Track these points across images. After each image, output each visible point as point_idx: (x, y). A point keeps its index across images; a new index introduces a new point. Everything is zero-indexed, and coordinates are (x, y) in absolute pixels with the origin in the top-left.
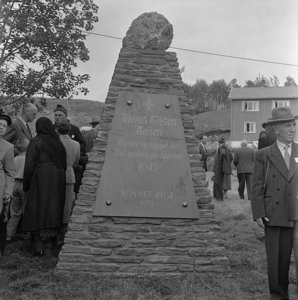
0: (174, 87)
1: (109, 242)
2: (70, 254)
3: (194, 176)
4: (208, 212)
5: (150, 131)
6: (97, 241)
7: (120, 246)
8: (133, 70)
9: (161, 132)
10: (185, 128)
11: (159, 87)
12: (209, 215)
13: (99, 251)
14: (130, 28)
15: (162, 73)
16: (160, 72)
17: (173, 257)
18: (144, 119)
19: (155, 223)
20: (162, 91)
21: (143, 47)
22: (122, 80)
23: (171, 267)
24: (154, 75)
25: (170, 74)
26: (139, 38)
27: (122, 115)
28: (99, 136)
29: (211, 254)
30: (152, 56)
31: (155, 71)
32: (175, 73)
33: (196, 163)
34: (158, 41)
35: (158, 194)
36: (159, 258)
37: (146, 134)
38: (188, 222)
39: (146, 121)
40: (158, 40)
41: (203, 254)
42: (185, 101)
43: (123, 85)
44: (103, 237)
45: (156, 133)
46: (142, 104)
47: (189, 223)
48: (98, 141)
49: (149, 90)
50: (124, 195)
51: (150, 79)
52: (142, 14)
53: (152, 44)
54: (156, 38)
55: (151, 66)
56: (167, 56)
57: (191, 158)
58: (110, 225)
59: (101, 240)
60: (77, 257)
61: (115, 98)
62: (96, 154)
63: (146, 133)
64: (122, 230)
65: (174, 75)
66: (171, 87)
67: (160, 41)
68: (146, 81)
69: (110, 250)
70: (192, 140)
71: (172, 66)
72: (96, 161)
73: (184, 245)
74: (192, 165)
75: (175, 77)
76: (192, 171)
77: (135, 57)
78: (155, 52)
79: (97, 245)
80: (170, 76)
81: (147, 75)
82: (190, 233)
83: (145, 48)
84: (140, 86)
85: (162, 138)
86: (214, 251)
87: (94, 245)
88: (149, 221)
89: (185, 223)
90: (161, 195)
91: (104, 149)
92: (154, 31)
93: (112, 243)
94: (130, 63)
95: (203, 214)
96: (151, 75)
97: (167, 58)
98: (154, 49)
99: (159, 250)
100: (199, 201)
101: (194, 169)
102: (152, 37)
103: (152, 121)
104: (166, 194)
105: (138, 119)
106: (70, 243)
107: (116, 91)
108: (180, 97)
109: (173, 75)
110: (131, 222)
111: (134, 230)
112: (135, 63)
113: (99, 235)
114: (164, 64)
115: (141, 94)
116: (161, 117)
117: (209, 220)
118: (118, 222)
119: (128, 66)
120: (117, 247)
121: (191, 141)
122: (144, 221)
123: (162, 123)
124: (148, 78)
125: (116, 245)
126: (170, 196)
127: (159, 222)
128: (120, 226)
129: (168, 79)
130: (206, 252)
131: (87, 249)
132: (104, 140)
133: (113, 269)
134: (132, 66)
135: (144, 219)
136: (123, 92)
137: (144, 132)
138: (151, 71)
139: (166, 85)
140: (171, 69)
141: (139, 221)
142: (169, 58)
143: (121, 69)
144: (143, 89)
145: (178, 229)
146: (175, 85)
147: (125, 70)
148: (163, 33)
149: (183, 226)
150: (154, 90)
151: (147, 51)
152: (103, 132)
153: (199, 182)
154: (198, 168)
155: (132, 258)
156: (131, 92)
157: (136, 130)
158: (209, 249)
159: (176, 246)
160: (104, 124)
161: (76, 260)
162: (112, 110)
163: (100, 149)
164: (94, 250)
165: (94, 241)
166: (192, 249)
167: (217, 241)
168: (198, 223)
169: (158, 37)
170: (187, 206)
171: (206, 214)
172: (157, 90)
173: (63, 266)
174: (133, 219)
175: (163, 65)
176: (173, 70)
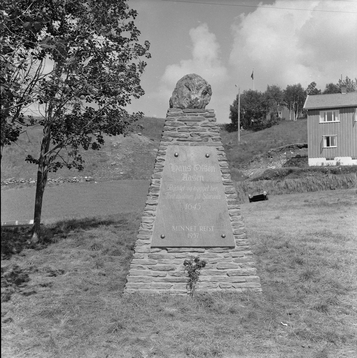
0: (213, 139)
1: (164, 267)
2: (135, 276)
3: (231, 212)
4: (243, 241)
5: (194, 177)
6: (155, 266)
7: (172, 270)
8: (179, 127)
9: (203, 177)
10: (223, 173)
11: (200, 140)
12: (244, 243)
13: (157, 273)
14: (175, 89)
15: (202, 127)
16: (201, 127)
17: (215, 277)
18: (189, 168)
19: (200, 251)
20: (203, 143)
21: (186, 106)
22: (170, 136)
23: (213, 285)
24: (196, 130)
25: (209, 128)
26: (183, 99)
27: (171, 166)
28: (153, 183)
29: (246, 274)
30: (194, 114)
31: (197, 127)
32: (213, 128)
33: (232, 201)
34: (198, 101)
35: (201, 227)
36: (204, 278)
37: (191, 180)
38: (226, 249)
39: (190, 169)
40: (198, 99)
41: (238, 274)
42: (222, 151)
43: (171, 140)
44: (159, 263)
45: (199, 178)
46: (186, 155)
47: (227, 250)
48: (153, 187)
49: (192, 142)
50: (175, 230)
51: (193, 134)
52: (185, 76)
53: (193, 103)
54: (196, 98)
55: (193, 123)
56: (206, 113)
57: (228, 198)
58: (164, 252)
59: (158, 265)
60: (140, 278)
61: (165, 151)
62: (152, 198)
63: (191, 179)
64: (174, 257)
65: (213, 129)
66: (210, 139)
67: (200, 100)
68: (190, 136)
69: (165, 272)
70: (228, 183)
71: (210, 121)
72: (152, 203)
73: (223, 268)
74: (230, 203)
75: (213, 130)
76: (229, 208)
77: (180, 116)
78: (196, 110)
79: (155, 269)
80: (209, 130)
81: (191, 131)
82: (228, 258)
83: (187, 108)
84: (185, 140)
85: (204, 183)
86: (248, 272)
87: (153, 269)
88: (195, 249)
89: (224, 251)
90: (204, 228)
91: (157, 194)
92: (195, 92)
93: (167, 267)
94: (176, 121)
95: (239, 243)
96: (194, 130)
97: (206, 114)
98: (195, 108)
99: (204, 272)
100: (235, 232)
101: (231, 206)
102: (193, 97)
103: (195, 168)
104: (208, 228)
105: (183, 168)
106: (135, 268)
107: (165, 146)
108: (217, 147)
109: (211, 129)
110: (181, 251)
111: (184, 257)
112: (180, 121)
113: (156, 261)
114: (204, 120)
115: (186, 147)
116: (202, 165)
117: (243, 247)
118: (171, 251)
119: (174, 124)
120: (170, 270)
121: (228, 184)
122: (191, 249)
123: (204, 170)
124: (191, 133)
125: (170, 269)
126: (211, 229)
127: (203, 250)
128: (173, 254)
129: (208, 132)
130: (241, 273)
131: (147, 272)
132: (158, 186)
133: (168, 287)
134: (178, 124)
135: (192, 248)
136: (171, 146)
137: (189, 178)
138: (193, 127)
139: (206, 138)
140: (210, 124)
141: (187, 249)
142: (208, 114)
143: (169, 127)
144: (186, 142)
145: (219, 255)
146: (213, 138)
147: (172, 127)
148: (202, 93)
149: (222, 252)
150: (196, 143)
151: (190, 110)
152: (156, 180)
153: (235, 217)
154: (234, 205)
155: (183, 278)
156: (177, 146)
157: (183, 177)
158: (244, 270)
159: (217, 268)
160: (157, 173)
161: (140, 280)
162: (163, 161)
163: (154, 194)
164: (153, 273)
165: (153, 265)
166: (230, 270)
167: (250, 263)
168: (235, 250)
169: (198, 97)
170: (225, 236)
171: (241, 243)
172: (199, 143)
173: (131, 285)
174: (183, 248)
175: (203, 120)
176: (212, 125)
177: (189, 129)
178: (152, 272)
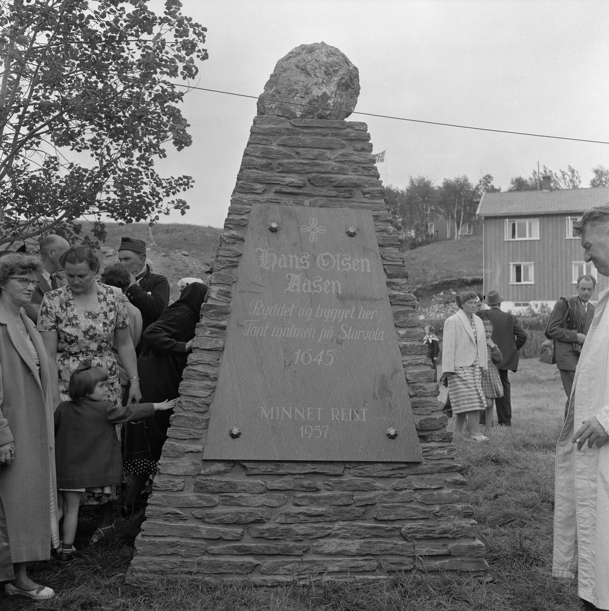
0: (364, 194)
1: (238, 513)
2: (157, 540)
3: (409, 373)
4: (440, 447)
5: (317, 283)
6: (213, 511)
7: (259, 521)
8: (280, 161)
9: (339, 284)
10: (389, 276)
11: (334, 193)
12: (443, 454)
13: (218, 531)
14: (271, 76)
15: (338, 165)
16: (334, 164)
17: (369, 542)
18: (304, 259)
19: (331, 472)
20: (340, 201)
21: (299, 114)
22: (257, 181)
23: (366, 563)
24: (323, 170)
25: (355, 166)
26: (291, 96)
27: (260, 253)
28: (213, 295)
29: (449, 535)
30: (318, 130)
31: (326, 162)
32: (364, 166)
33: (412, 347)
34: (329, 101)
35: (335, 413)
36: (341, 544)
37: (309, 291)
38: (399, 468)
39: (308, 263)
40: (329, 98)
41: (431, 535)
42: (387, 221)
43: (260, 191)
44: (225, 503)
45: (330, 288)
46: (299, 228)
47: (401, 472)
48: (211, 306)
49: (312, 199)
50: (267, 417)
51: (314, 178)
52: (296, 48)
53: (316, 106)
54: (325, 94)
55: (316, 152)
56: (349, 130)
57: (402, 337)
58: (239, 478)
59: (220, 510)
60: (172, 545)
61: (244, 217)
62: (207, 333)
63: (310, 287)
64: (263, 489)
65: (364, 168)
66: (357, 192)
67: (332, 100)
68: (308, 184)
69: (240, 530)
70: (402, 300)
71: (357, 151)
72: (208, 347)
73: (392, 517)
74: (404, 351)
75: (366, 173)
76: (404, 363)
77: (283, 135)
78: (323, 123)
79: (212, 520)
80: (355, 171)
81: (309, 171)
82: (404, 492)
83: (302, 117)
84: (295, 193)
85: (341, 298)
86: (455, 529)
87: (207, 520)
88: (318, 468)
89: (393, 472)
90: (343, 414)
91: (223, 323)
92: (321, 80)
93: (243, 516)
94: (274, 147)
95: (430, 453)
96: (316, 169)
97: (348, 134)
98: (321, 117)
99: (340, 529)
100: (421, 425)
101: (408, 359)
102: (316, 92)
103: (321, 262)
104: (353, 412)
105: (291, 261)
106: (158, 517)
107: (245, 204)
108: (376, 213)
109: (361, 169)
110: (281, 471)
111: (289, 488)
112: (284, 145)
113: (216, 498)
114: (343, 147)
115: (297, 209)
116: (338, 255)
117: (442, 464)
118: (255, 471)
119: (269, 152)
120: (253, 522)
121: (401, 303)
122: (309, 468)
123: (342, 267)
124: (310, 176)
125: (252, 519)
126: (361, 416)
127: (339, 470)
128: (259, 481)
129: (352, 177)
130: (438, 532)
131: (192, 529)
132: (224, 304)
133: (247, 568)
134: (278, 152)
135: (309, 465)
136: (259, 205)
137: (304, 285)
138: (317, 161)
139: (347, 189)
140: (357, 157)
141: (298, 469)
142: (353, 134)
143: (256, 160)
144: (300, 198)
145: (379, 484)
146: (366, 190)
147: (264, 161)
148: (338, 84)
149: (388, 477)
150: (324, 200)
151: (308, 121)
152: (222, 288)
153: (420, 387)
154: (418, 357)
155: (286, 546)
156: (276, 205)
157: (289, 282)
158: (444, 525)
159: (375, 519)
160: (222, 272)
161: (171, 550)
162: (238, 242)
163: (214, 323)
164: (208, 531)
165: (207, 511)
166: (408, 525)
167: (459, 507)
168: (420, 472)
169: (328, 93)
170: (396, 435)
171: (435, 452)
172: (331, 201)
173: (144, 564)
174: (286, 465)
175: (341, 148)
176: (362, 159)
177: (306, 167)
178: (204, 528)
